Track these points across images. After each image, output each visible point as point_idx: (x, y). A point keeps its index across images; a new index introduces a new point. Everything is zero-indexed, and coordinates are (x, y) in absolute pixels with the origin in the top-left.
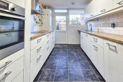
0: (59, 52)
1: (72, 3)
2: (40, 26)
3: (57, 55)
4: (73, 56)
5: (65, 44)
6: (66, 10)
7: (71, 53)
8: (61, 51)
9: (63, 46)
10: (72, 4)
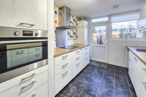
0: (93, 71)
1: (114, 6)
2: (74, 40)
3: (89, 75)
4: (110, 83)
5: (104, 64)
6: (107, 18)
7: (108, 77)
8: (96, 71)
9: (101, 65)
10: (114, 8)
